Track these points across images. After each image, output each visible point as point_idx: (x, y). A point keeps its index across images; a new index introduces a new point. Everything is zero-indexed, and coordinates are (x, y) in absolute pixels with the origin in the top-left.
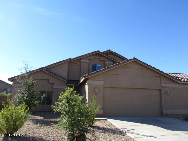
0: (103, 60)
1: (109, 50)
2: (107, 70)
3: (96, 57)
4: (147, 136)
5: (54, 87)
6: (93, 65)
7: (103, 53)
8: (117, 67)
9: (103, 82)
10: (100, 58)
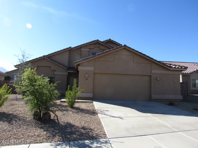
0: (102, 48)
1: (110, 39)
2: (96, 57)
3: (95, 46)
4: (113, 117)
6: (93, 53)
7: (102, 42)
8: (107, 53)
9: (93, 68)
10: (100, 47)
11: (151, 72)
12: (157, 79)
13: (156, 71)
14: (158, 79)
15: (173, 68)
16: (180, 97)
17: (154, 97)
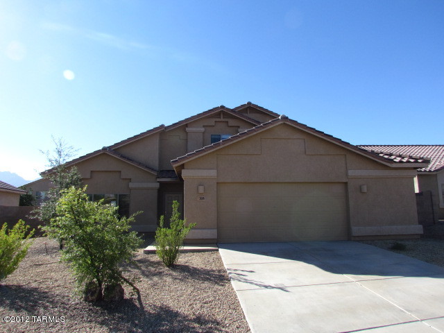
0: (233, 125)
1: (249, 103)
2: (221, 147)
3: (218, 120)
4: (266, 287)
5: (131, 185)
6: (213, 137)
7: (233, 111)
8: (245, 137)
9: (216, 171)
10: (227, 122)
11: (347, 175)
12: (361, 190)
13: (358, 172)
14: (365, 189)
15: (395, 162)
16: (418, 229)
17: (356, 231)
